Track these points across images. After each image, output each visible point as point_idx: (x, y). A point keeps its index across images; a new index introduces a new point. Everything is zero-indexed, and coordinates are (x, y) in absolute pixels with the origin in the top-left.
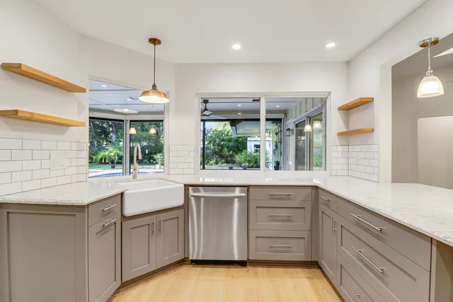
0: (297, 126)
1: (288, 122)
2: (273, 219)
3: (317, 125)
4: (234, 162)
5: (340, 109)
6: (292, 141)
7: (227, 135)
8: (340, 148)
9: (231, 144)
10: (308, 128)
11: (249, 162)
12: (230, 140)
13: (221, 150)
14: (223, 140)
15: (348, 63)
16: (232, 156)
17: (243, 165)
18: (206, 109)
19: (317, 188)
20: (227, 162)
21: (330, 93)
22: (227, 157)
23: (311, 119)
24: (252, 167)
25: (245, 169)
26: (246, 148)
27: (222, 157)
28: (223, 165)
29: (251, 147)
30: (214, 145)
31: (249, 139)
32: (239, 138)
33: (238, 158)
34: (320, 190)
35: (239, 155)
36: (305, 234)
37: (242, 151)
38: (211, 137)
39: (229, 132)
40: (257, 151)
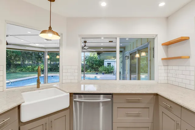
0: (131, 54)
1: (125, 53)
2: (128, 115)
3: (143, 54)
4: (98, 71)
5: (163, 45)
6: (128, 62)
7: (95, 58)
8: (163, 67)
9: (97, 62)
10: (137, 56)
11: (105, 71)
12: (96, 61)
13: (92, 65)
14: (93, 61)
15: (167, 18)
16: (97, 68)
17: (103, 72)
18: (85, 46)
19: (157, 95)
20: (95, 71)
21: (157, 35)
22: (95, 68)
23: (139, 51)
24: (106, 73)
25: (103, 74)
26: (103, 64)
27: (93, 68)
28: (93, 72)
29: (106, 64)
30: (89, 63)
31: (105, 60)
32: (101, 60)
33: (100, 69)
34: (159, 97)
35: (100, 68)
36: (149, 125)
37: (102, 66)
38: (88, 59)
39: (96, 57)
40: (108, 66)
